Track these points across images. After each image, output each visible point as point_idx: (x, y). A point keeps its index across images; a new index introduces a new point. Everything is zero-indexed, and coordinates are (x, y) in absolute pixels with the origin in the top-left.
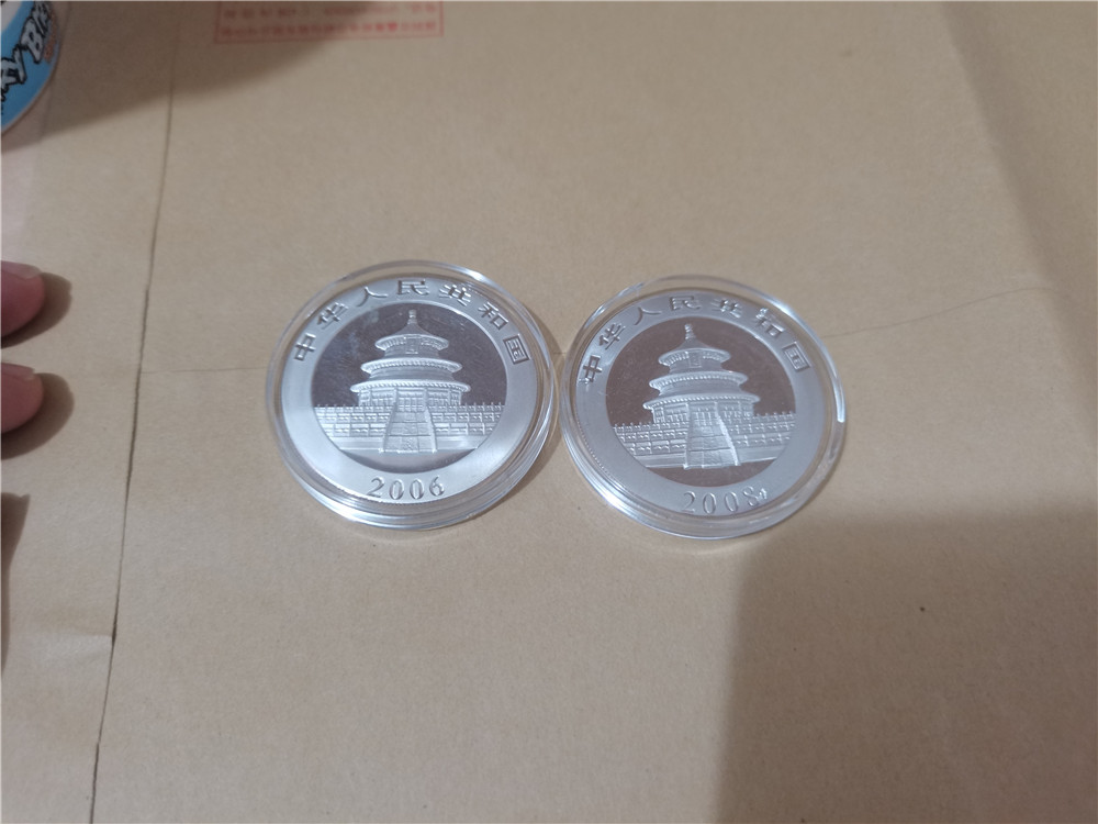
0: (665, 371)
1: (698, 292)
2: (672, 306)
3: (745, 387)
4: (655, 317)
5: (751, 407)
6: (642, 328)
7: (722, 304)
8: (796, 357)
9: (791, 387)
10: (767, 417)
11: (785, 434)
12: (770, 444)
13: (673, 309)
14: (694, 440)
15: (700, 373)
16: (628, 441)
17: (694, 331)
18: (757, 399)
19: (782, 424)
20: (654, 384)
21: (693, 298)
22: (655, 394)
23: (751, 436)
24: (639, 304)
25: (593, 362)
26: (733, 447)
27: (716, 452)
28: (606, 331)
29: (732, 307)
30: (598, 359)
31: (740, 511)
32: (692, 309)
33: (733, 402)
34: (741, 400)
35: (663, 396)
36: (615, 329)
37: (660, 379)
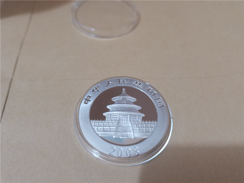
0: (113, 103)
1: (129, 78)
2: (120, 82)
3: (140, 111)
4: (112, 85)
5: (141, 118)
6: (108, 88)
7: (137, 83)
8: (160, 102)
9: (157, 112)
10: (147, 122)
11: (152, 129)
12: (146, 132)
13: (120, 83)
14: (119, 128)
15: (125, 105)
16: (95, 126)
17: (126, 90)
18: (144, 115)
19: (151, 125)
20: (108, 107)
21: (127, 80)
22: (108, 110)
23: (140, 128)
24: (108, 80)
25: (89, 97)
26: (133, 132)
27: (126, 133)
28: (96, 88)
29: (140, 84)
30: (90, 97)
31: (131, 156)
32: (126, 84)
33: (135, 116)
34: (138, 115)
35: (111, 111)
36: (99, 87)
37: (111, 105)
